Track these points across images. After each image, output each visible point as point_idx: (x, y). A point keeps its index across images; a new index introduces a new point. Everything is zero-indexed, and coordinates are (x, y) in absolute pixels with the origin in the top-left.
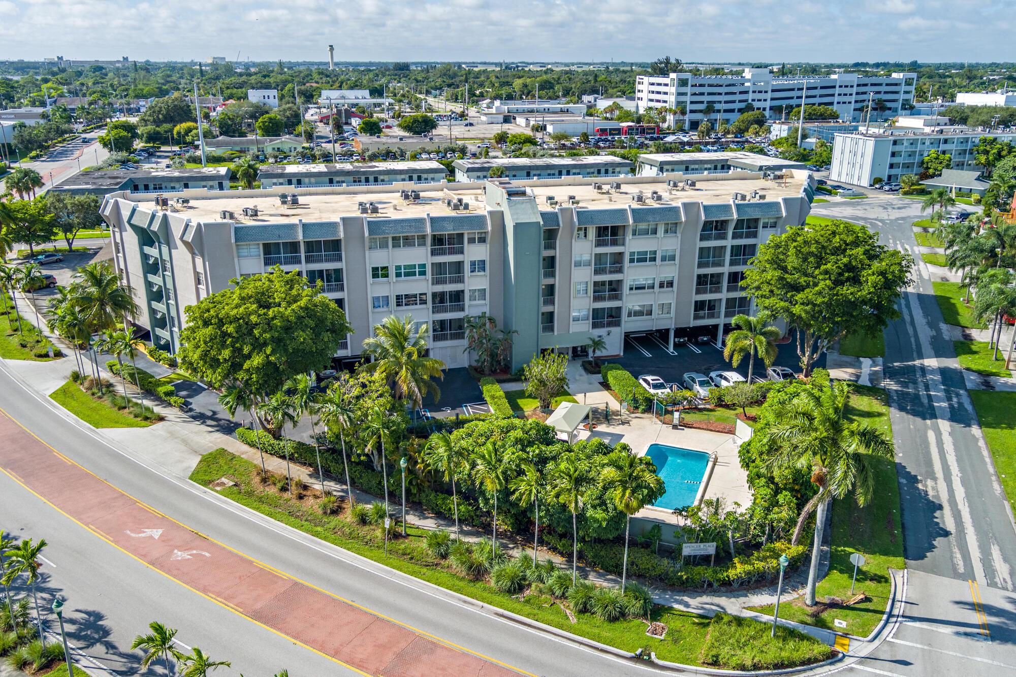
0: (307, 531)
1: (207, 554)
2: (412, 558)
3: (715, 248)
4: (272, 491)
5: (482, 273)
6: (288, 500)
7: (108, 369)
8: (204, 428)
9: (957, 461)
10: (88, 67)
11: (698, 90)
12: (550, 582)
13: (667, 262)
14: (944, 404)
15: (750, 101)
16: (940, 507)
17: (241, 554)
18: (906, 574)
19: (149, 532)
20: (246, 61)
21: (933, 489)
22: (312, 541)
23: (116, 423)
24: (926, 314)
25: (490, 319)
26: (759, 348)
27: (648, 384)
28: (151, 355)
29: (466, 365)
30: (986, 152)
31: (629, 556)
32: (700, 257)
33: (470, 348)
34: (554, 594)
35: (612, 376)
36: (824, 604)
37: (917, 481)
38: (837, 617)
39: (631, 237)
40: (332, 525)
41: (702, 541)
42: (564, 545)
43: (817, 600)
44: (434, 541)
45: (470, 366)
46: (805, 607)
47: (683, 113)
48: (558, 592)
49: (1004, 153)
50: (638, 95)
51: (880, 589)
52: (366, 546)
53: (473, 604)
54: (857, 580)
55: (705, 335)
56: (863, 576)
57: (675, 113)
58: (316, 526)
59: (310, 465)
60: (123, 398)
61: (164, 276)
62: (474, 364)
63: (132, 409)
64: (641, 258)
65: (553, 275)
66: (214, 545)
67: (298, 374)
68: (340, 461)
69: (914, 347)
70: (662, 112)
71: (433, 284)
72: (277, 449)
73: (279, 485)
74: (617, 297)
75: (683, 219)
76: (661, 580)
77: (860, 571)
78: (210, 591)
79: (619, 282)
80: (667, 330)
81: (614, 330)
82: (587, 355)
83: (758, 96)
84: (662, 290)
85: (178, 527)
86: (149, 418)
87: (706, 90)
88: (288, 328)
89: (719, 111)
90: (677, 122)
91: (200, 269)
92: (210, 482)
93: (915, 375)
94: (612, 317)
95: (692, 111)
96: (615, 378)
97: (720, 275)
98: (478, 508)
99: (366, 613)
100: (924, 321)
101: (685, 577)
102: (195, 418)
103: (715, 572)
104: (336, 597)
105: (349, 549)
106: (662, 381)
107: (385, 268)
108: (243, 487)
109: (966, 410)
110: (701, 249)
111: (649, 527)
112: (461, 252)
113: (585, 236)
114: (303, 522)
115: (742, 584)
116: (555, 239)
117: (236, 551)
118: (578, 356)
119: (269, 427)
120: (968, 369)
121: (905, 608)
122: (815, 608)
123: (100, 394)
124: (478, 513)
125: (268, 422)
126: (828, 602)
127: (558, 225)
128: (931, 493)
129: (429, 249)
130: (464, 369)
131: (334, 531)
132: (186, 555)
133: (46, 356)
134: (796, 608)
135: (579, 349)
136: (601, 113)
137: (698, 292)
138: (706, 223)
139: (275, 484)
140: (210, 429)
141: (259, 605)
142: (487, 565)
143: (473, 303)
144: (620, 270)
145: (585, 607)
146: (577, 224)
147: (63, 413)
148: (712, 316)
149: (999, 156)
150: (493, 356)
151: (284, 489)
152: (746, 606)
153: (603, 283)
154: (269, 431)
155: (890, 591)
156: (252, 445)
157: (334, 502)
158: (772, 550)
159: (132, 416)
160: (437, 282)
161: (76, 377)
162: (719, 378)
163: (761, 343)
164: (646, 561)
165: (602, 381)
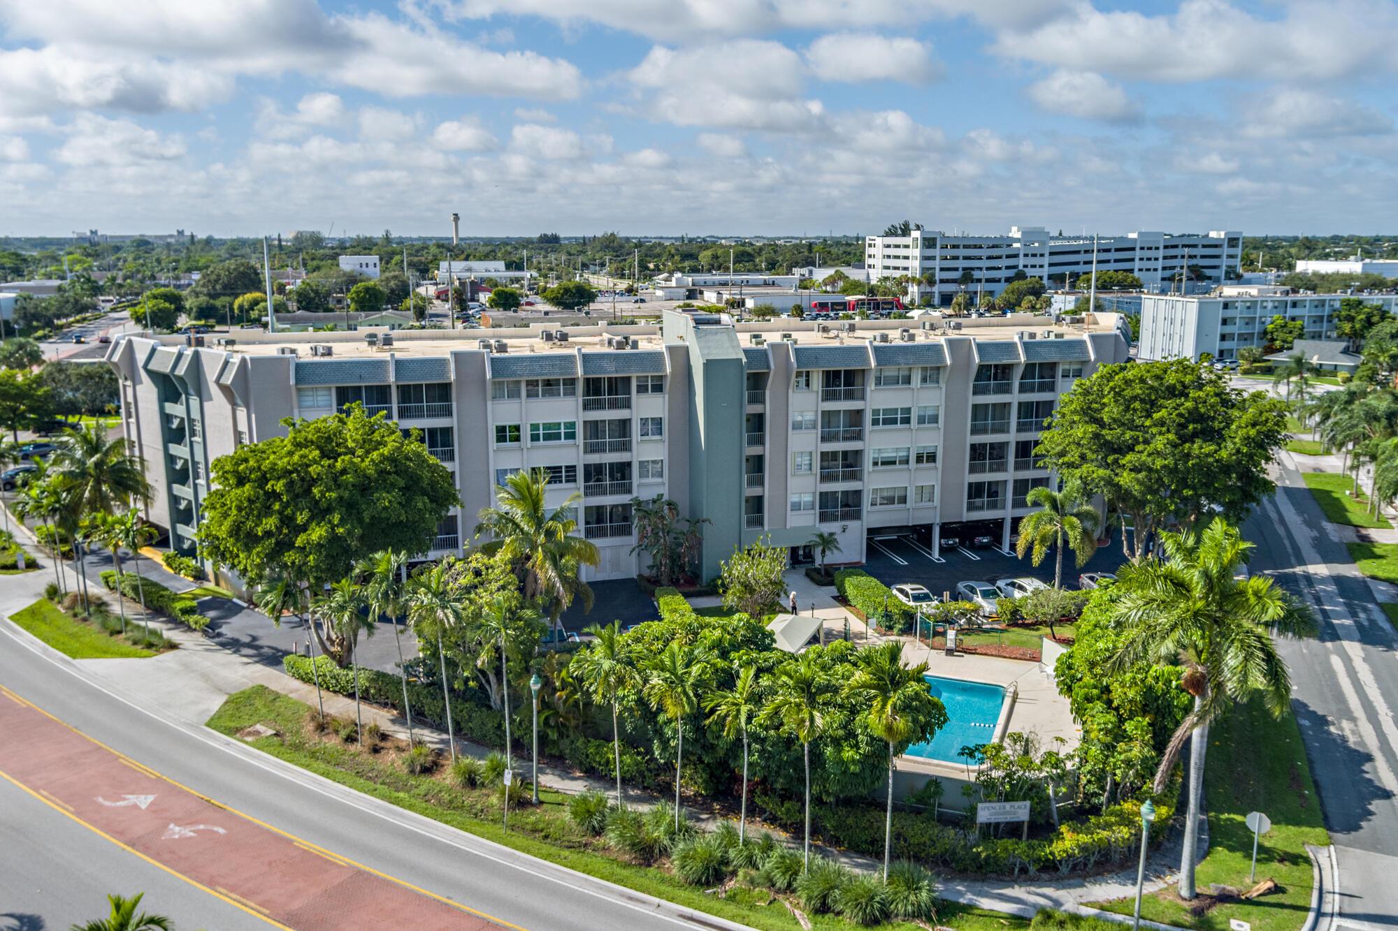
0: (383, 797)
1: (221, 831)
2: (546, 837)
3: (994, 405)
4: (332, 742)
5: (658, 437)
6: (355, 756)
7: (102, 582)
8: (236, 658)
9: (1383, 695)
10: (128, 242)
11: (950, 252)
12: (767, 866)
13: (926, 425)
14: (1348, 622)
15: (1021, 267)
16: (1369, 758)
17: (275, 829)
18: (1333, 853)
19: (132, 799)
20: (342, 237)
21: (1353, 732)
22: (389, 811)
23: (104, 653)
24: (1300, 510)
25: (669, 504)
26: (1070, 533)
27: (903, 595)
28: (169, 565)
29: (634, 574)
30: (1351, 319)
31: (892, 825)
32: (974, 418)
33: (641, 548)
34: (773, 885)
35: (851, 585)
36: (1211, 897)
37: (1327, 723)
38: (1233, 916)
39: (873, 387)
40: (422, 789)
41: (1007, 800)
42: (788, 810)
43: (1198, 890)
44: (582, 808)
45: (640, 576)
46: (1180, 902)
47: (931, 282)
48: (781, 882)
49: (1375, 319)
50: (868, 261)
51: (1297, 874)
52: (477, 818)
53: (644, 902)
54: (1258, 861)
55: (984, 535)
56: (1267, 855)
57: (919, 283)
58: (397, 790)
59: (394, 706)
60: (119, 619)
61: (191, 443)
62: (647, 573)
63: (130, 634)
64: (890, 419)
65: (760, 441)
66: (232, 816)
67: (376, 551)
68: (439, 697)
69: (1290, 550)
70: (902, 284)
71: (585, 452)
72: (343, 683)
73: (343, 733)
74: (854, 476)
75: (948, 362)
76: (945, 863)
77: (1261, 849)
78: (219, 885)
79: (858, 453)
80: (929, 528)
81: (853, 525)
82: (813, 562)
83: (1031, 261)
84: (920, 465)
85: (181, 792)
86: (154, 645)
87: (961, 252)
88: (365, 487)
89: (979, 281)
90: (922, 295)
91: (243, 427)
92: (237, 730)
93: (1298, 585)
94: (850, 506)
95: (942, 281)
96: (856, 587)
97: (1003, 446)
98: (653, 759)
99: (469, 915)
100: (1298, 519)
101: (983, 855)
102: (224, 645)
103: (1031, 847)
104: (423, 891)
105: (446, 822)
106: (926, 591)
107: (517, 428)
108: (288, 738)
109: (1382, 629)
110: (975, 407)
111: (921, 785)
112: (627, 404)
113: (808, 385)
114: (378, 786)
115: (1074, 868)
116: (764, 389)
117: (267, 826)
118: (799, 562)
119: (332, 649)
120: (1374, 578)
121: (1341, 902)
122: (1195, 903)
123: (86, 614)
124: (652, 766)
125: (332, 642)
126: (1215, 893)
127: (768, 367)
128: (1352, 741)
129: (580, 400)
130: (632, 580)
131: (425, 797)
132: (188, 832)
133: (13, 567)
134: (1165, 903)
135: (801, 552)
136: (820, 286)
137: (972, 470)
138: (981, 367)
139: (337, 732)
140: (246, 660)
141: (296, 905)
142: (666, 842)
143: (644, 481)
144: (859, 436)
145: (824, 904)
146: (795, 365)
147: (28, 640)
148: (993, 506)
149: (1369, 323)
150: (674, 558)
151: (350, 739)
152: (1084, 900)
153: (834, 455)
154: (332, 656)
155: (1312, 878)
156: (306, 679)
157: (427, 756)
158: (1120, 814)
159: (129, 643)
160: (590, 449)
161: (53, 592)
162: (1010, 588)
163: (1073, 527)
164: (919, 831)
165: (837, 594)
